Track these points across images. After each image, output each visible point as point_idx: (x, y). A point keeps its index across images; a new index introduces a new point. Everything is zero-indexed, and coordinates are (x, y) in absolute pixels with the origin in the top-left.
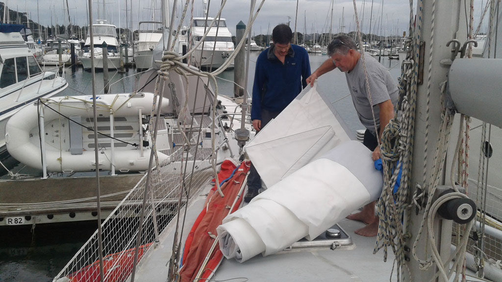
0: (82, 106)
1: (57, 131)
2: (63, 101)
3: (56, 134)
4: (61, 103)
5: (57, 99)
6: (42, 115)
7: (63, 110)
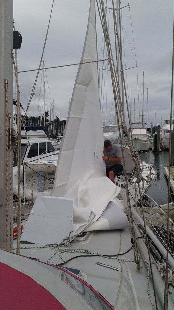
0: (44, 166)
1: (34, 180)
2: (35, 163)
3: (34, 181)
4: (34, 164)
5: (32, 163)
6: (25, 171)
7: (35, 168)
